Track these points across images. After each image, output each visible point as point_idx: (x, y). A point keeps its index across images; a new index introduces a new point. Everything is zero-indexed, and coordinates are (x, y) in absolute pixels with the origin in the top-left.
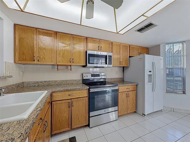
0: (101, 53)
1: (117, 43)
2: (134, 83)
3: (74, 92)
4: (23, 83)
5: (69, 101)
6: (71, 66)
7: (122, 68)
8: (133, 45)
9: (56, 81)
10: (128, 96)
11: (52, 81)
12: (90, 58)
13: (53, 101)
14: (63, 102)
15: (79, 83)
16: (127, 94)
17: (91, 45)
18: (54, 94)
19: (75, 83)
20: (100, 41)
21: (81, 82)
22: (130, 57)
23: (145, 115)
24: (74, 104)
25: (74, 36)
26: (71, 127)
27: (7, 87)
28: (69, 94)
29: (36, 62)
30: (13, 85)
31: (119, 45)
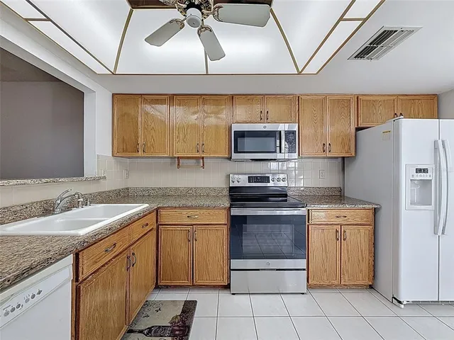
0: (265, 127)
1: (316, 95)
2: (370, 203)
3: (198, 212)
4: (128, 189)
5: (189, 228)
6: (203, 158)
7: (340, 160)
8: (372, 95)
9: (177, 189)
10: (340, 236)
11: (171, 189)
12: (239, 140)
13: (161, 225)
14: (179, 228)
15: (220, 194)
16: (337, 231)
17: (241, 111)
18: (163, 212)
19: (212, 194)
20: (263, 97)
21: (226, 192)
22: (358, 129)
23: (400, 302)
24: (198, 235)
25: (204, 97)
26: (193, 281)
27: (100, 194)
28: (189, 215)
29: (140, 153)
30: (109, 192)
31: (322, 101)
